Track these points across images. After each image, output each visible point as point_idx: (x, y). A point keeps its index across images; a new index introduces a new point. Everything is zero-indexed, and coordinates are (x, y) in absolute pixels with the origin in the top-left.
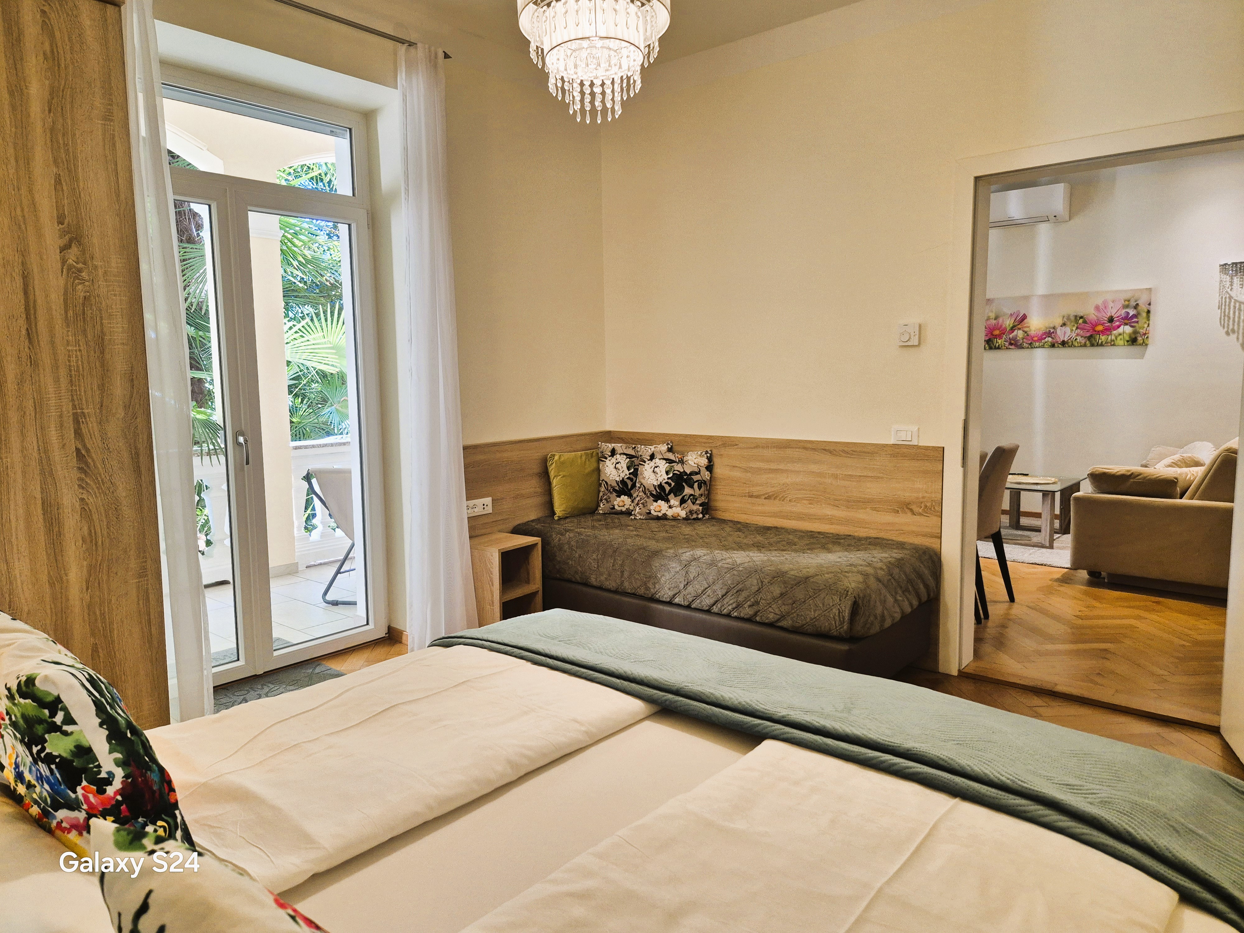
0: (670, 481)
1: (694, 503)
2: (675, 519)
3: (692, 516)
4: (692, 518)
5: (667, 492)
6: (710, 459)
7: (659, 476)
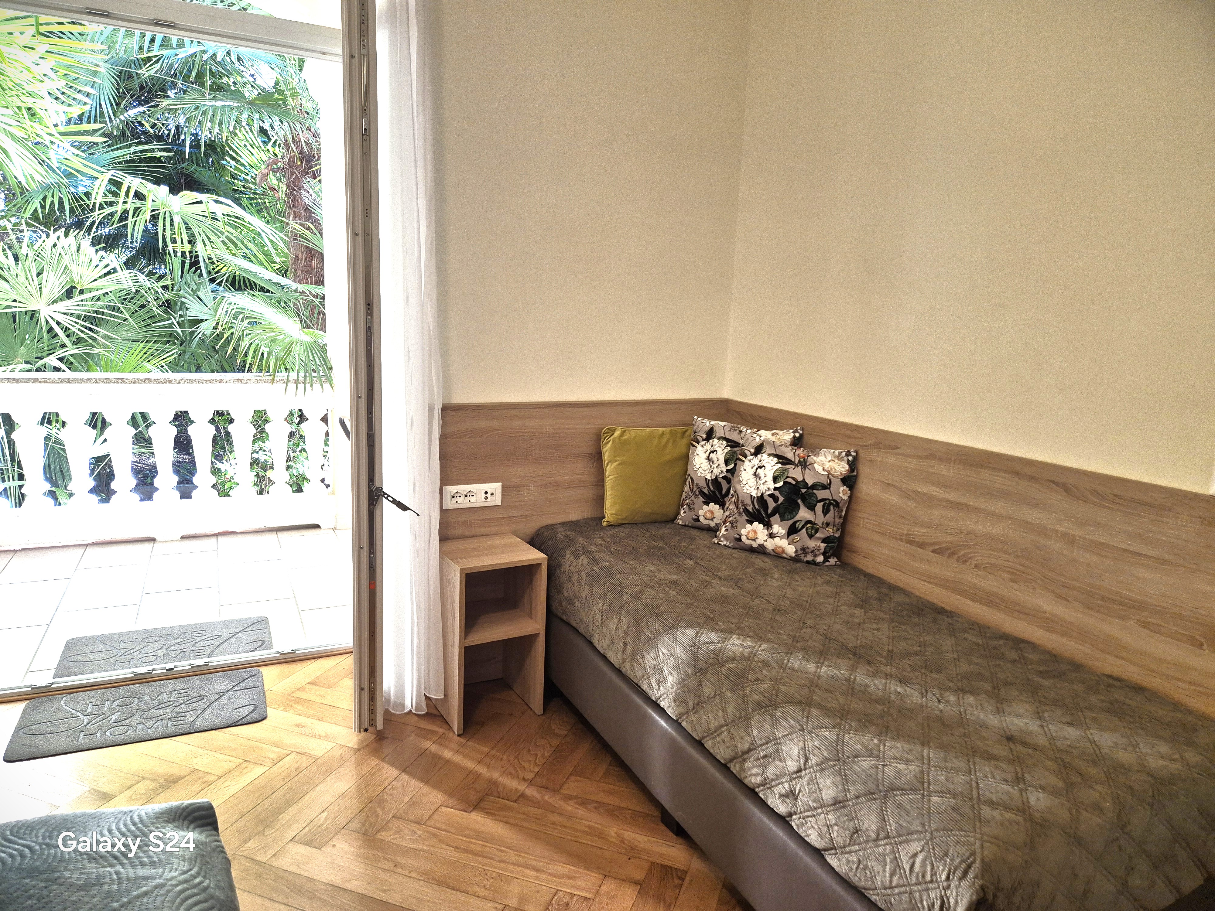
0: (777, 493)
1: (811, 536)
2: (778, 556)
3: (805, 556)
4: (806, 559)
5: (770, 511)
6: (853, 465)
7: (761, 482)
